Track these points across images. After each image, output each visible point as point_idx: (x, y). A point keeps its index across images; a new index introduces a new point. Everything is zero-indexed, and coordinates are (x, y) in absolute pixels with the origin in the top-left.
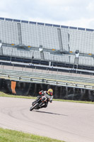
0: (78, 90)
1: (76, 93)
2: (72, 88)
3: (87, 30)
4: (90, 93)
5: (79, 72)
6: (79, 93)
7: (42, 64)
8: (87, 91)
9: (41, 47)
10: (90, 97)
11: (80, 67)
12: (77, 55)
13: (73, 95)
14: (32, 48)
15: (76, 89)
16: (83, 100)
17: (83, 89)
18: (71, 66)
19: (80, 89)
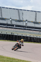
1: (26, 38)
3: (31, 11)
4: (32, 38)
5: (27, 29)
7: (11, 26)
8: (31, 37)
9: (11, 18)
10: (32, 40)
11: (28, 27)
12: (27, 22)
14: (6, 19)
15: (26, 37)
17: (29, 37)
18: (24, 27)
19: (28, 37)
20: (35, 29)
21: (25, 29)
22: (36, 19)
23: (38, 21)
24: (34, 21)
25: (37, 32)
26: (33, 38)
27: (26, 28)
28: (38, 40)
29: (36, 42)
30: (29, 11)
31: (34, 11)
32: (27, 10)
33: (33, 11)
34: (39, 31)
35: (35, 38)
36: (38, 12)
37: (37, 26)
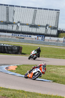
31: (33, 8)
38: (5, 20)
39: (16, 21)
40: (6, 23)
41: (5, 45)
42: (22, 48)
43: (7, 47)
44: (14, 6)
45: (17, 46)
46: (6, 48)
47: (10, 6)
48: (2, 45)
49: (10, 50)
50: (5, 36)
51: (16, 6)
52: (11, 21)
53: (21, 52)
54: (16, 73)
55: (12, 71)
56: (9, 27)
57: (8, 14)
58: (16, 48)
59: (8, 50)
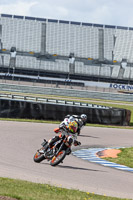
0: (15, 104)
1: (12, 108)
2: (7, 101)
3: (27, 18)
4: (32, 107)
5: (16, 79)
6: (17, 107)
8: (28, 104)
10: (33, 113)
11: (19, 71)
13: (9, 111)
15: (13, 102)
16: (23, 118)
17: (23, 102)
19: (18, 102)
20: (41, 78)
21: (10, 78)
22: (44, 45)
23: (50, 51)
24: (37, 49)
25: (49, 86)
26: (36, 105)
27: (13, 75)
28: (51, 111)
29: (44, 119)
30: (22, 17)
31: (38, 19)
32: (15, 17)
33: (33, 19)
34: (54, 82)
35: (43, 105)
36: (49, 21)
37: (47, 66)
38: (95, 55)
39: (118, 58)
40: (99, 62)
41: (96, 107)
42: (130, 112)
43: (100, 110)
44: (114, 27)
45: (120, 110)
46: (97, 113)
47: (106, 26)
48: (90, 106)
49: (105, 117)
50: (96, 88)
51: (119, 28)
52: (108, 57)
53: (128, 122)
54: (118, 163)
55: (109, 159)
56: (105, 71)
57: (101, 44)
58: (119, 113)
59: (101, 116)
